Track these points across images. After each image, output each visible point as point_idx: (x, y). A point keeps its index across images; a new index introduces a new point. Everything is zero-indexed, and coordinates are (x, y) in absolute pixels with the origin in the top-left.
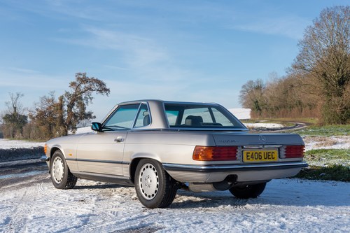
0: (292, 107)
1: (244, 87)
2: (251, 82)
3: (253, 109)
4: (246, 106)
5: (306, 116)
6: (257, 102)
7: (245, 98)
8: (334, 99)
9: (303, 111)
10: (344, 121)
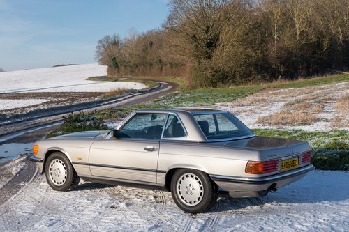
0: (151, 65)
1: (100, 42)
2: (108, 37)
3: (110, 66)
4: (103, 62)
5: (167, 74)
6: (115, 58)
7: (101, 54)
8: (203, 61)
9: (164, 70)
10: (214, 85)
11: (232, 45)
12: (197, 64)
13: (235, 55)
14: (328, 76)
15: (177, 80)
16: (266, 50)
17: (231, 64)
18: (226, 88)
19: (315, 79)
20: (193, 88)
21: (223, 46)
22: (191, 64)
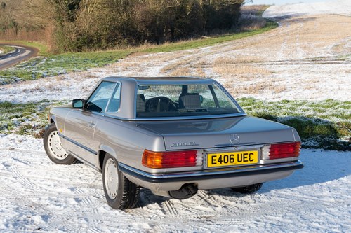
0: (5, 28)
5: (22, 38)
8: (66, 24)
9: (19, 33)
10: (79, 49)
11: (96, 7)
12: (59, 28)
13: (100, 17)
14: (192, 41)
15: (35, 44)
16: (132, 13)
17: (96, 27)
18: (92, 52)
19: (180, 43)
20: (57, 52)
21: (87, 8)
22: (52, 27)
